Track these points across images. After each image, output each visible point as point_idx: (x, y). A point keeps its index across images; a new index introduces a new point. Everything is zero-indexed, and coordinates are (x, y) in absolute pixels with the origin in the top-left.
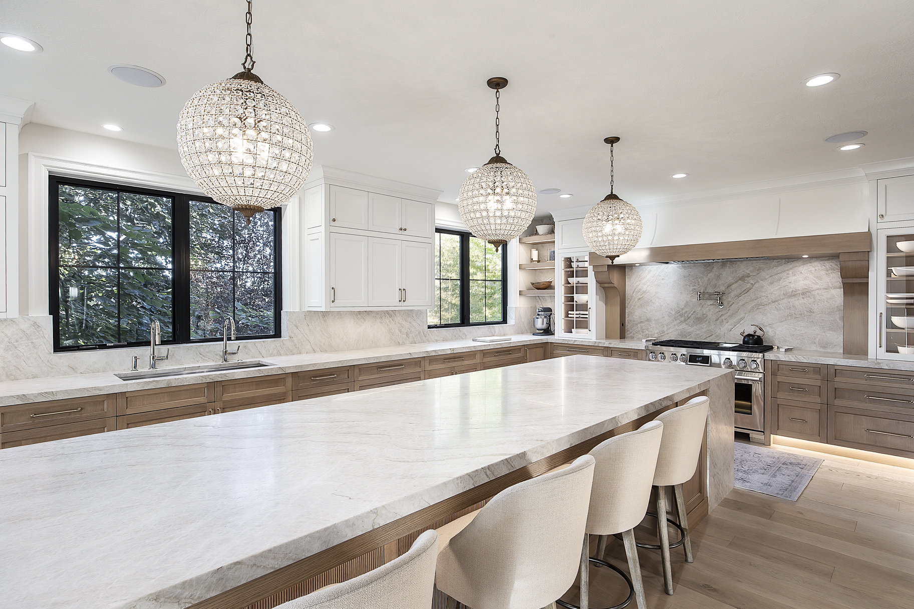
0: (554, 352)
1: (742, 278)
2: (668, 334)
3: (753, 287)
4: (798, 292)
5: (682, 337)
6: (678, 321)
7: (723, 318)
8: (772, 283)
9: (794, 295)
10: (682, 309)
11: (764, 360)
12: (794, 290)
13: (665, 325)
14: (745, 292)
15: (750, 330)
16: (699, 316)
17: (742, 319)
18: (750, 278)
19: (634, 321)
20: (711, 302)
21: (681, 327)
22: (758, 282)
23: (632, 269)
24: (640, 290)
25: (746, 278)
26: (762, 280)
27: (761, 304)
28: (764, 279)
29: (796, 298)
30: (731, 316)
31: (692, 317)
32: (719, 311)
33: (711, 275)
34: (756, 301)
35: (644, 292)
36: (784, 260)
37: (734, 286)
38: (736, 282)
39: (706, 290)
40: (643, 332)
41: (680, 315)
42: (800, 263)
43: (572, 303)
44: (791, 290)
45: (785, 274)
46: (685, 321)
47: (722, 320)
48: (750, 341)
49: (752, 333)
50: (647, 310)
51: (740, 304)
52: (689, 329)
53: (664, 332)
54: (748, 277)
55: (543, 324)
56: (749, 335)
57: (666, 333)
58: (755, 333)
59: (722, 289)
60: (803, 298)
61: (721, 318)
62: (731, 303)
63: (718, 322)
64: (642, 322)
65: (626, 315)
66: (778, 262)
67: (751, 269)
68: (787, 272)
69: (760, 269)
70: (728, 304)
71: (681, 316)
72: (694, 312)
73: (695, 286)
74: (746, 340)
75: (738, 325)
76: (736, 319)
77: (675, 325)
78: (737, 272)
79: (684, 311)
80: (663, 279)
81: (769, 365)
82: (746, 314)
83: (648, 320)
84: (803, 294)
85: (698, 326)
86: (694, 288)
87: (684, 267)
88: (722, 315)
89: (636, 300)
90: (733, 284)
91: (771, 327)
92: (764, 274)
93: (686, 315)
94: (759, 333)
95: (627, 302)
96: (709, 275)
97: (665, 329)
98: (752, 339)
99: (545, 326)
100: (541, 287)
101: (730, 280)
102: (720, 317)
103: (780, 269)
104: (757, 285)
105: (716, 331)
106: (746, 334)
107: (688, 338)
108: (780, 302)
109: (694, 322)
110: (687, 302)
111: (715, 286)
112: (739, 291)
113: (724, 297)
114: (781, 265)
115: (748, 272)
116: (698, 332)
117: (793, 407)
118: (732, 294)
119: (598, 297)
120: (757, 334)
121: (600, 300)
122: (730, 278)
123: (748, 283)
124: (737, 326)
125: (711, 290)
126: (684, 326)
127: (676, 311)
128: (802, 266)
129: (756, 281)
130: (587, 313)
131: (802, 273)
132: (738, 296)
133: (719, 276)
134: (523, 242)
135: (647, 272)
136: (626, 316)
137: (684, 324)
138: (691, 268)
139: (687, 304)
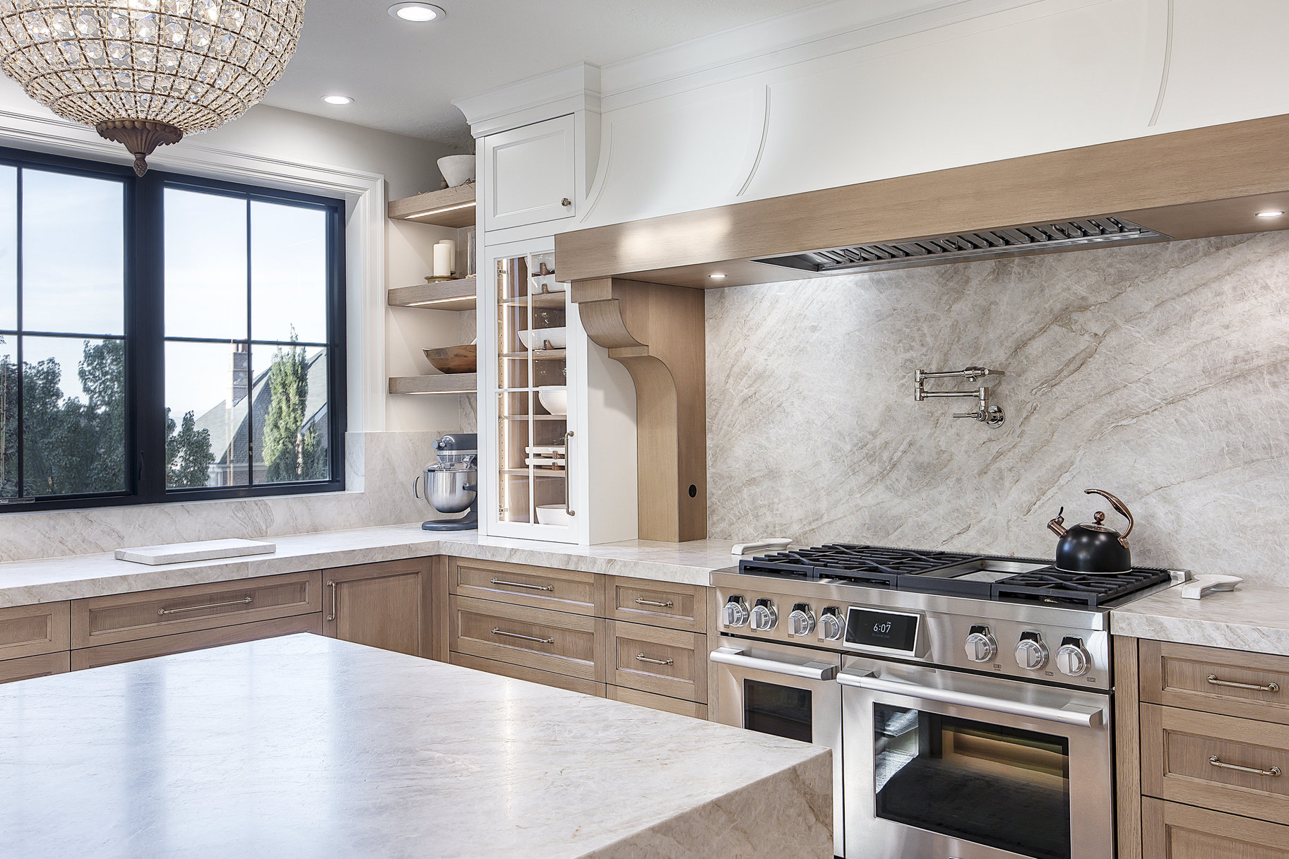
0: (459, 591)
1: (1063, 317)
2: (830, 523)
3: (1102, 349)
4: (1256, 362)
5: (875, 533)
6: (862, 478)
7: (1003, 464)
8: (1162, 331)
9: (1243, 376)
10: (874, 435)
11: (1111, 639)
12: (1241, 353)
13: (823, 493)
14: (1072, 367)
15: (1081, 513)
16: (925, 459)
17: (1063, 469)
18: (1089, 314)
19: (731, 478)
20: (965, 406)
21: (870, 499)
22: (1115, 327)
23: (722, 296)
24: (748, 367)
25: (1075, 316)
26: (1127, 321)
27: (1128, 413)
28: (1136, 317)
29: (1250, 386)
30: (1027, 458)
31: (905, 461)
32: (990, 440)
33: (963, 308)
34: (1111, 401)
35: (760, 376)
36: (1202, 243)
37: (1036, 347)
38: (1043, 330)
39: (946, 361)
40: (757, 517)
41: (868, 456)
42: (1260, 247)
43: (524, 417)
44: (1229, 356)
45: (1207, 294)
46: (883, 475)
47: (1000, 471)
48: (1082, 555)
49: (1089, 521)
50: (768, 439)
51: (1059, 410)
52: (898, 507)
53: (818, 517)
54: (1083, 309)
55: (453, 490)
56: (1078, 531)
57: (825, 519)
58: (1099, 521)
59: (995, 357)
60: (1274, 385)
61: (997, 465)
62: (1029, 407)
63: (987, 481)
64: (752, 482)
65: (708, 458)
66: (1184, 248)
67: (1093, 278)
68: (1215, 286)
69: (1122, 277)
70: (1019, 410)
71: (871, 458)
72: (910, 444)
73: (911, 348)
74: (1067, 547)
75: (1054, 489)
76: (1044, 470)
77: (851, 493)
78: (1047, 291)
79: (878, 442)
80: (814, 329)
81: (1127, 663)
82: (1077, 448)
83: (773, 474)
84: (1274, 368)
85: (924, 495)
86: (908, 356)
87: (879, 282)
88: (1000, 454)
89: (736, 402)
90: (1032, 338)
91: (1165, 500)
92: (1135, 297)
93: (885, 455)
94: (1114, 523)
95: (710, 412)
96: (956, 307)
97: (823, 505)
98: (1089, 546)
99: (460, 497)
100: (452, 365)
101: (1024, 322)
102: (995, 459)
103: (1191, 273)
104: (1112, 340)
105: (982, 514)
106: (1067, 525)
107: (892, 537)
108: (1195, 402)
109: (910, 479)
110: (889, 409)
111: (976, 348)
112: (1054, 365)
113: (1004, 389)
114: (1191, 259)
115: (1081, 290)
116: (925, 517)
117: (1225, 843)
118: (1035, 374)
119: (600, 395)
120: (1107, 525)
121: (609, 403)
122: (1024, 317)
123: (1084, 331)
124: (1049, 494)
125: (960, 362)
126: (878, 495)
127: (855, 441)
128: (1268, 262)
129: (1107, 326)
130: (561, 450)
131: (1266, 287)
132: (1051, 382)
133: (986, 311)
134: (398, 214)
135: (766, 303)
136: (709, 463)
137: (881, 487)
138: (898, 285)
139: (888, 417)
